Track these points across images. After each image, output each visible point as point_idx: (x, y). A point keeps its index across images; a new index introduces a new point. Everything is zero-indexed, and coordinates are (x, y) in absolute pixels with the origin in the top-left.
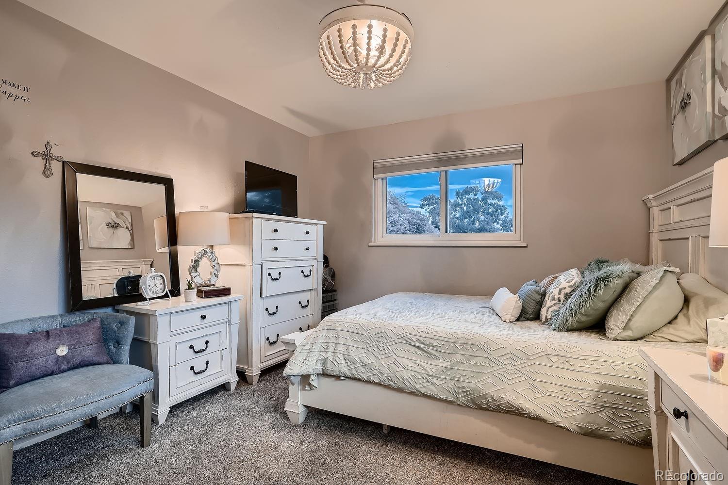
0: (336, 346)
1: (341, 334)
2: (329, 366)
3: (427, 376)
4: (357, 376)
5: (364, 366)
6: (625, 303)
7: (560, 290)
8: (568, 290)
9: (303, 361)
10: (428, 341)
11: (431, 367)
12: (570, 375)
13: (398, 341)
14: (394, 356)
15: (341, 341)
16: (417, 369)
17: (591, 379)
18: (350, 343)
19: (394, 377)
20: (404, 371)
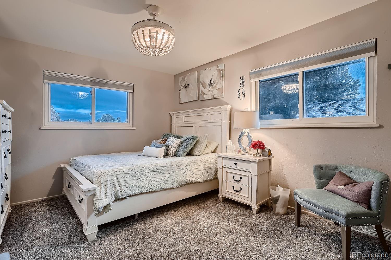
0: (119, 183)
1: (119, 176)
2: (119, 194)
3: (164, 182)
4: (136, 193)
5: (138, 187)
6: (198, 145)
7: (176, 144)
8: (179, 144)
9: (105, 197)
10: (160, 168)
11: (164, 177)
12: (198, 167)
13: (149, 171)
14: (149, 178)
15: (121, 179)
16: (160, 180)
17: (202, 166)
18: (126, 179)
19: (152, 187)
20: (155, 183)
